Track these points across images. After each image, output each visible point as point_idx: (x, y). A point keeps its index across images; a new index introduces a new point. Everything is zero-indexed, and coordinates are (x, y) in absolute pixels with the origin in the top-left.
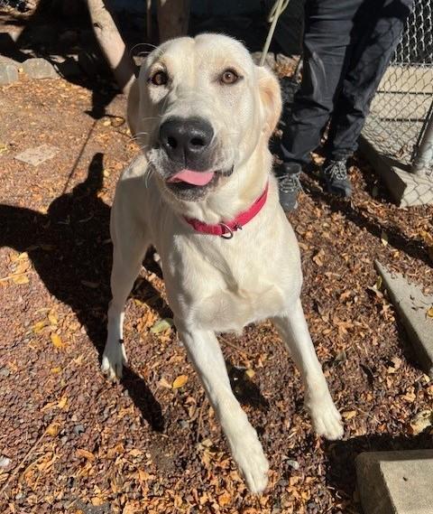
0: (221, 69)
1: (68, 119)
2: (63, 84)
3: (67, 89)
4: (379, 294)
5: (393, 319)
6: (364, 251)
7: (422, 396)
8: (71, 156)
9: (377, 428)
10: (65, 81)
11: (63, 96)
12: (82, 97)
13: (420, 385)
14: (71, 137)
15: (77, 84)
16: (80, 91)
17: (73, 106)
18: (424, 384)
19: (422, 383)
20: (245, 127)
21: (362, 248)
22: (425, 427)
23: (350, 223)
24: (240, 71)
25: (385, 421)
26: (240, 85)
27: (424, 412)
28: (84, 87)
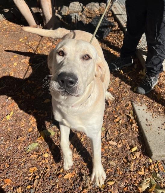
0: (84, 54)
1: (5, 39)
2: (6, 22)
3: (7, 25)
4: (132, 118)
5: (137, 130)
6: (127, 96)
7: (148, 171)
8: (2, 57)
9: (123, 189)
10: (7, 21)
11: (5, 28)
12: (13, 28)
13: (147, 164)
14: (4, 48)
15: (12, 22)
16: (13, 25)
17: (8, 32)
18: (149, 164)
19: (148, 163)
20: (89, 76)
21: (127, 95)
22: (146, 188)
23: (123, 83)
24: (91, 56)
25: (127, 185)
26: (90, 61)
27: (147, 179)
28: (15, 23)
